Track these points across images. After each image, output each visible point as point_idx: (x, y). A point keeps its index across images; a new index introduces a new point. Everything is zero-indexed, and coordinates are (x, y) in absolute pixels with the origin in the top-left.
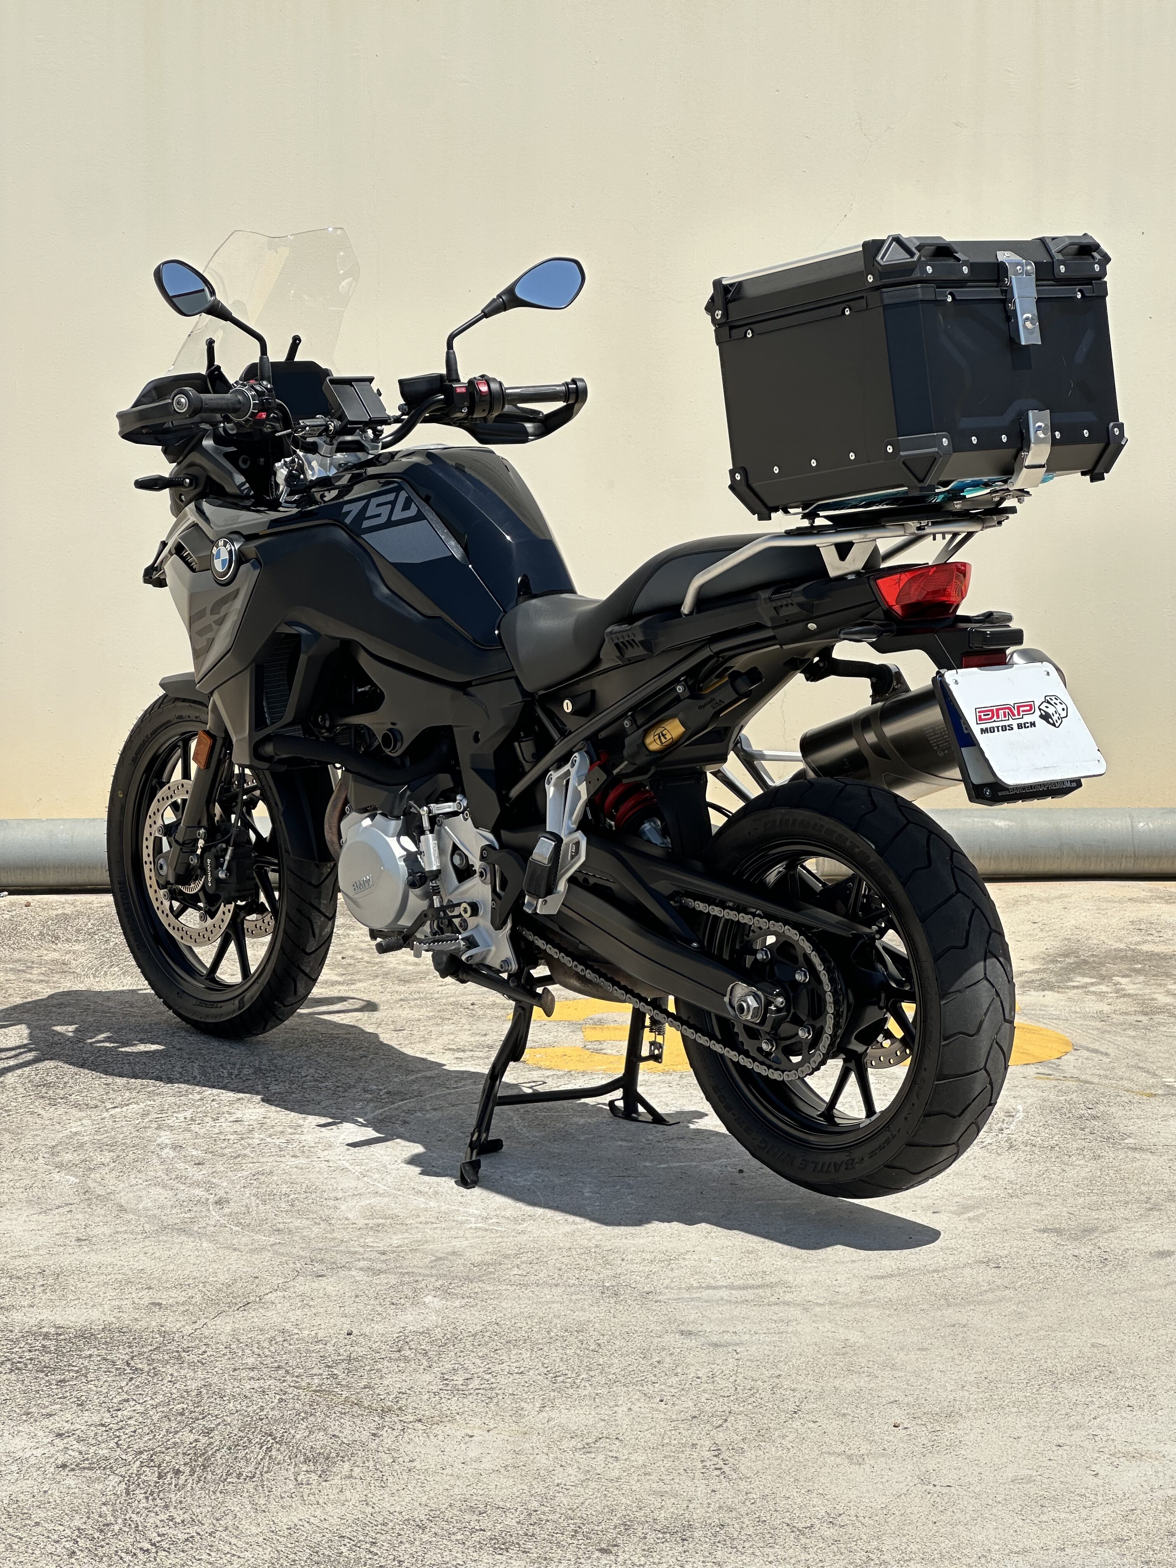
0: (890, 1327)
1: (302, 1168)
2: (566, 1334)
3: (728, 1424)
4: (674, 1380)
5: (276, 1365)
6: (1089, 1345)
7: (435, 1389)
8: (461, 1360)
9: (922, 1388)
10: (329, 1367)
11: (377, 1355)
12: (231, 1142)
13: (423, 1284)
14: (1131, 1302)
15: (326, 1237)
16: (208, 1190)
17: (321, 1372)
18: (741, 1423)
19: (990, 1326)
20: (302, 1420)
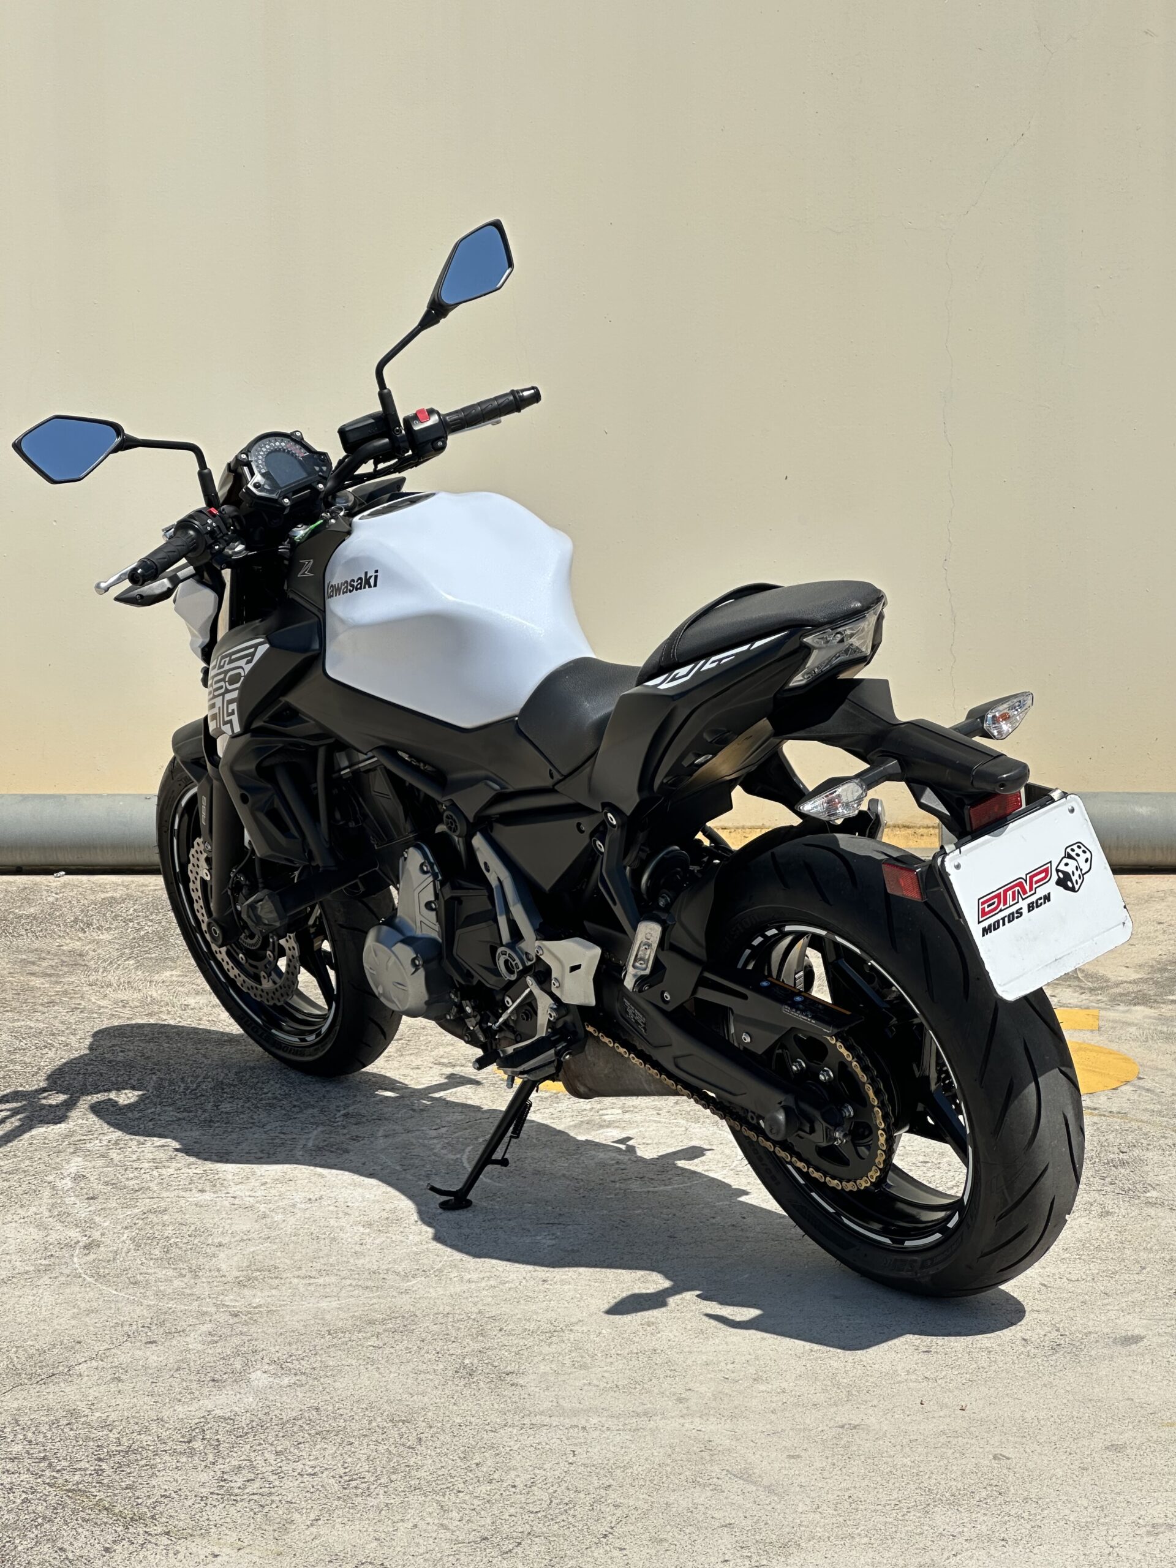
0: (768, 1426)
1: (201, 1206)
2: (390, 1424)
3: (519, 1550)
4: (484, 1489)
5: (42, 1455)
6: (991, 1457)
7: (205, 1491)
8: (253, 1454)
9: (769, 1508)
10: (100, 1460)
11: (162, 1447)
12: (143, 1171)
13: (258, 1357)
14: (1065, 1401)
15: (183, 1293)
16: (85, 1231)
17: (87, 1466)
18: (535, 1548)
19: (886, 1428)
20: (36, 1526)
